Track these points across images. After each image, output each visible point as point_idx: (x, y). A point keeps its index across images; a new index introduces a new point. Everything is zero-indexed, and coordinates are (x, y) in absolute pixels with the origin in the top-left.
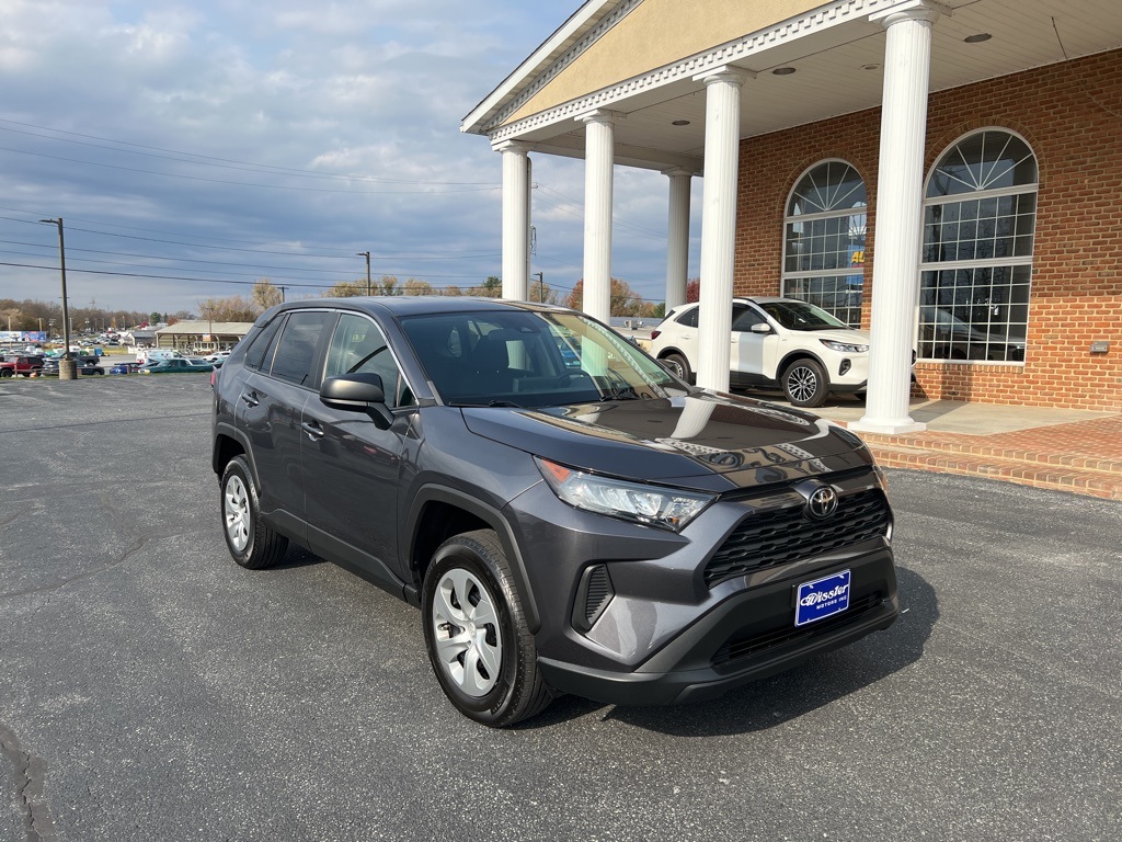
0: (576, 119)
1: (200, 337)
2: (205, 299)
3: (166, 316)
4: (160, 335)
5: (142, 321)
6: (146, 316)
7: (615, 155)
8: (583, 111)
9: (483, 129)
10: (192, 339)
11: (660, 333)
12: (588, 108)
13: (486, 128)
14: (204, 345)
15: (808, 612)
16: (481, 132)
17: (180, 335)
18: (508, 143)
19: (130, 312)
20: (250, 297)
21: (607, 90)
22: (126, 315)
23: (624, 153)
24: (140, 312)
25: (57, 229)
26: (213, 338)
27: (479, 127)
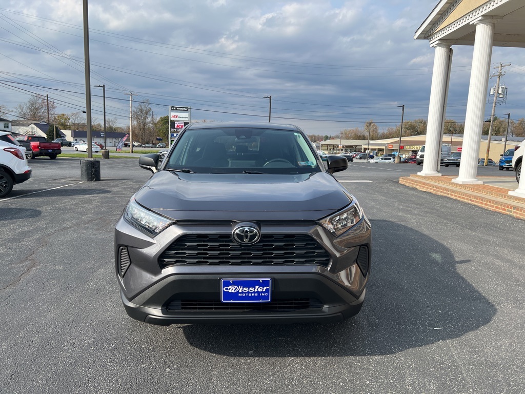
0: (470, 24)
1: (338, 146)
2: (343, 129)
3: (330, 137)
4: (322, 145)
5: (321, 139)
6: (322, 137)
7: (494, 41)
8: (474, 19)
9: (426, 36)
10: (335, 147)
11: (519, 147)
12: (477, 16)
13: (427, 35)
14: (339, 150)
15: (228, 295)
16: (425, 38)
17: (330, 145)
18: (437, 42)
19: (317, 135)
20: (363, 128)
21: (486, 4)
22: (315, 136)
23: (499, 39)
24: (320, 135)
25: (269, 100)
26: (343, 147)
27: (423, 36)
